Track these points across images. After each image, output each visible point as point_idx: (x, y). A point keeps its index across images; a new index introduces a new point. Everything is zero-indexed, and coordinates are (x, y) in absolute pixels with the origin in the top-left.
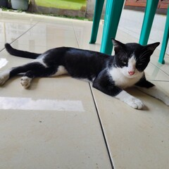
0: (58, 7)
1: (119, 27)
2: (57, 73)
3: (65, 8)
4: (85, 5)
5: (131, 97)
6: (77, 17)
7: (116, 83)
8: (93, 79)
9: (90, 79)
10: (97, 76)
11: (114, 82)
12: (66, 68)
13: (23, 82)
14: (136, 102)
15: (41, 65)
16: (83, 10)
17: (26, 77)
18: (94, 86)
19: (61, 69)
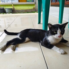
0: (24, 9)
1: (50, 14)
2: (26, 41)
3: (27, 9)
4: (35, 7)
5: (58, 49)
6: (32, 12)
7: (51, 43)
8: (41, 42)
9: (40, 42)
10: (42, 41)
11: (50, 42)
12: (29, 38)
13: (12, 48)
14: (61, 51)
15: (19, 39)
16: (34, 9)
17: (13, 46)
18: (42, 45)
19: (27, 39)
